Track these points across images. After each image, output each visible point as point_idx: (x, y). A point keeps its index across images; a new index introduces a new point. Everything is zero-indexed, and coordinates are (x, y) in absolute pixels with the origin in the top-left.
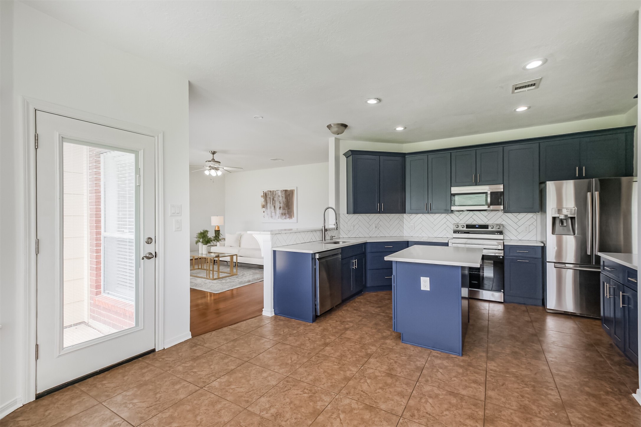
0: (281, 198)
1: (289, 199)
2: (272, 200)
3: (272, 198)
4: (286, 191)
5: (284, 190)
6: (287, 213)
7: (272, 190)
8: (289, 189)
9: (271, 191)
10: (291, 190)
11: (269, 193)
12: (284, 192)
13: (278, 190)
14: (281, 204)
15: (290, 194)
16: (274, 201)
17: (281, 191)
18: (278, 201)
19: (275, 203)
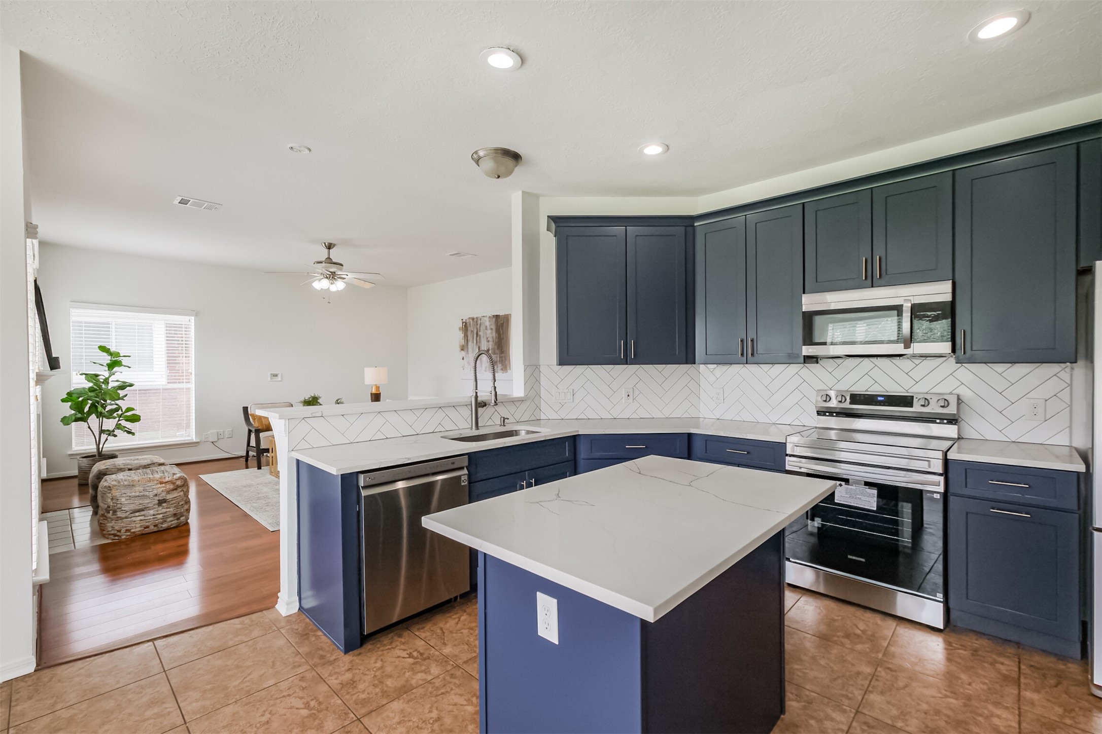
0: (489, 332)
1: (503, 333)
2: (475, 336)
3: (475, 332)
4: (497, 317)
5: (494, 316)
6: (499, 361)
7: (475, 317)
8: (501, 313)
9: (473, 319)
10: (505, 315)
11: (471, 321)
12: (494, 319)
13: (484, 316)
14: (490, 343)
15: (503, 323)
16: (478, 338)
17: (490, 317)
18: (485, 338)
19: (480, 342)
